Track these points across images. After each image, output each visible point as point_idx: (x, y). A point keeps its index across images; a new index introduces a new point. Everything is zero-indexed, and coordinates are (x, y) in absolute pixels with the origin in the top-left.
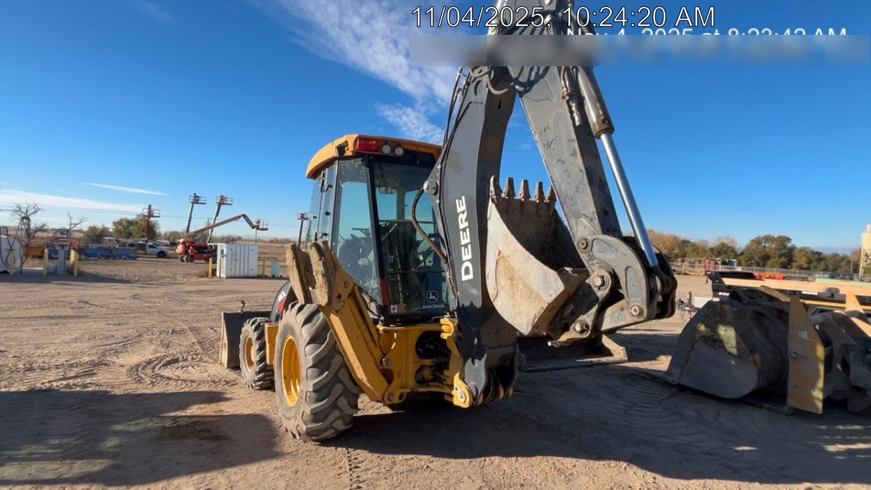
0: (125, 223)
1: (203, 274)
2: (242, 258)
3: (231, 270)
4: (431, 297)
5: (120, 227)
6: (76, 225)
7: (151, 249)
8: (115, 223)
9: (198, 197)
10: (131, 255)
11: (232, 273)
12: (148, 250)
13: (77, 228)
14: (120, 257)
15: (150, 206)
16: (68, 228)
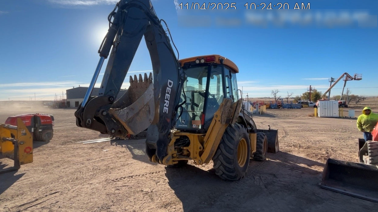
0: (307, 94)
1: (312, 115)
2: (329, 108)
3: (323, 113)
4: (183, 122)
5: (305, 96)
6: (290, 96)
7: (311, 104)
8: (303, 94)
9: (333, 79)
10: (298, 107)
11: (323, 115)
12: (310, 105)
13: (291, 97)
14: (294, 108)
15: (311, 86)
16: (287, 97)
